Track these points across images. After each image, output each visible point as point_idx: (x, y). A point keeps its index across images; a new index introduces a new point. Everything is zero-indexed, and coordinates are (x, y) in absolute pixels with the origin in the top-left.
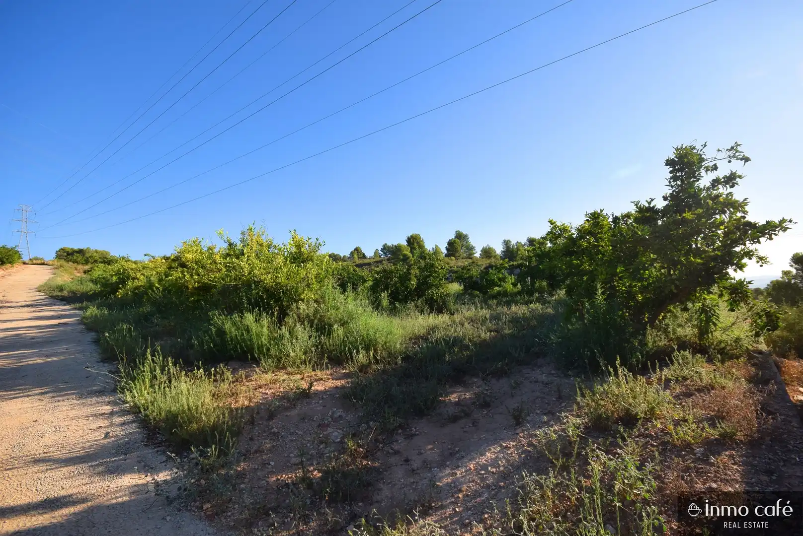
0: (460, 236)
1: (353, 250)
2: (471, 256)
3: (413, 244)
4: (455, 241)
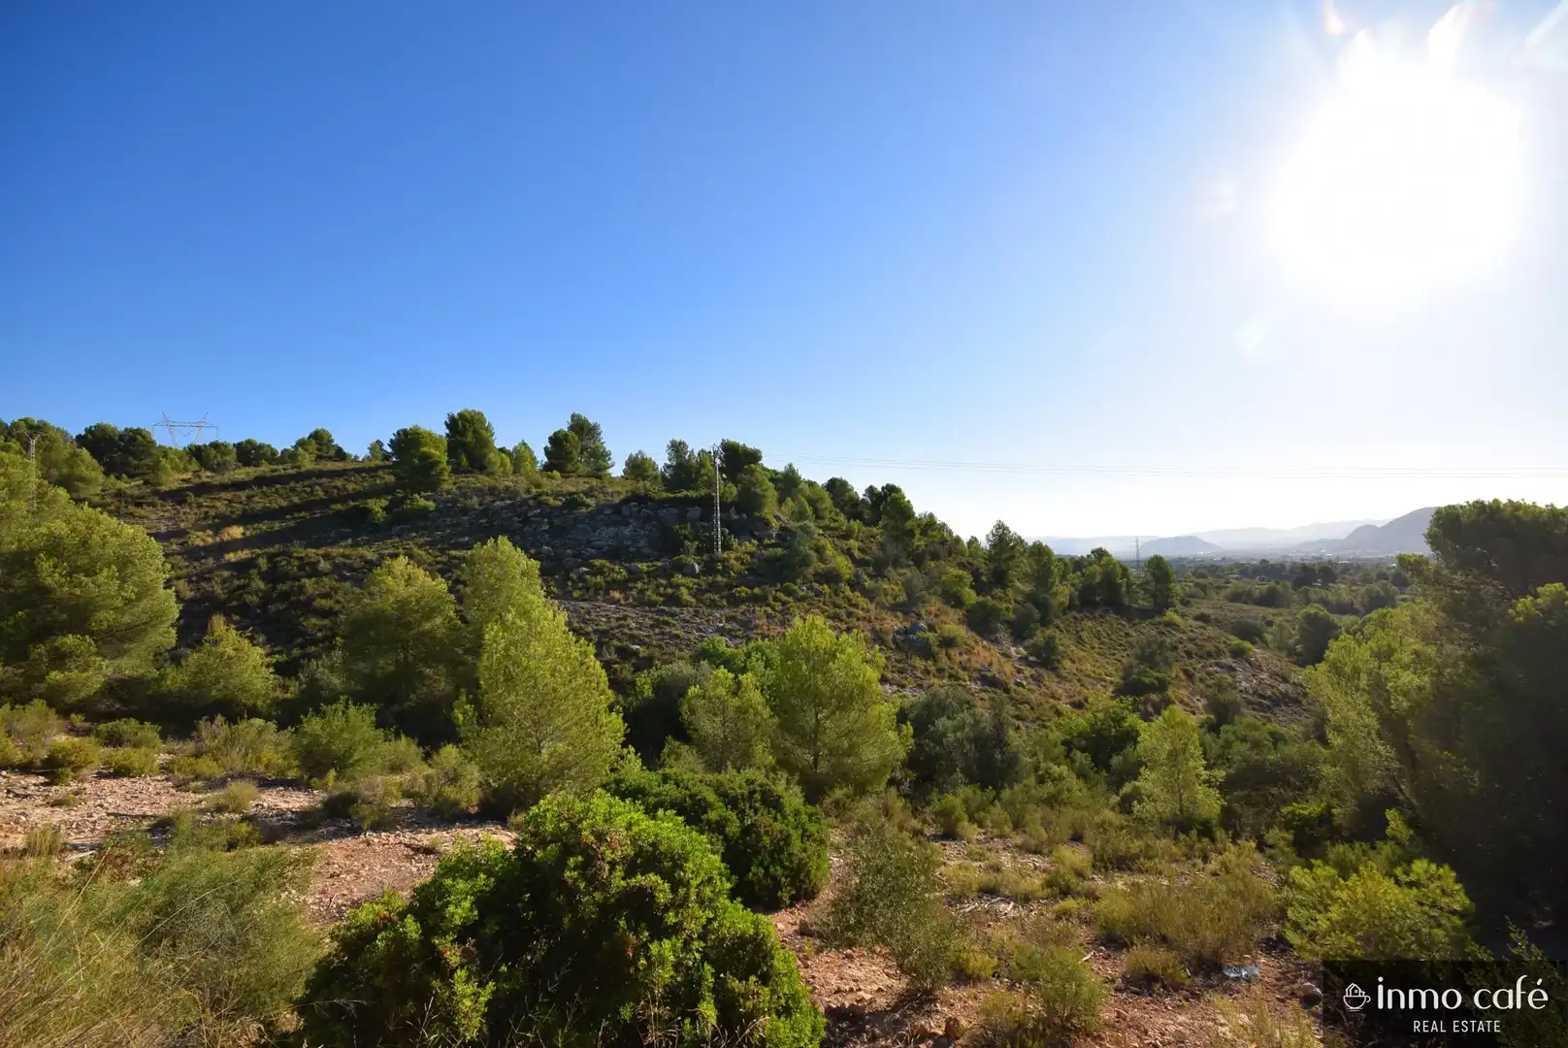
0: (582, 428)
1: (306, 436)
2: (600, 473)
3: (463, 434)
4: (566, 435)
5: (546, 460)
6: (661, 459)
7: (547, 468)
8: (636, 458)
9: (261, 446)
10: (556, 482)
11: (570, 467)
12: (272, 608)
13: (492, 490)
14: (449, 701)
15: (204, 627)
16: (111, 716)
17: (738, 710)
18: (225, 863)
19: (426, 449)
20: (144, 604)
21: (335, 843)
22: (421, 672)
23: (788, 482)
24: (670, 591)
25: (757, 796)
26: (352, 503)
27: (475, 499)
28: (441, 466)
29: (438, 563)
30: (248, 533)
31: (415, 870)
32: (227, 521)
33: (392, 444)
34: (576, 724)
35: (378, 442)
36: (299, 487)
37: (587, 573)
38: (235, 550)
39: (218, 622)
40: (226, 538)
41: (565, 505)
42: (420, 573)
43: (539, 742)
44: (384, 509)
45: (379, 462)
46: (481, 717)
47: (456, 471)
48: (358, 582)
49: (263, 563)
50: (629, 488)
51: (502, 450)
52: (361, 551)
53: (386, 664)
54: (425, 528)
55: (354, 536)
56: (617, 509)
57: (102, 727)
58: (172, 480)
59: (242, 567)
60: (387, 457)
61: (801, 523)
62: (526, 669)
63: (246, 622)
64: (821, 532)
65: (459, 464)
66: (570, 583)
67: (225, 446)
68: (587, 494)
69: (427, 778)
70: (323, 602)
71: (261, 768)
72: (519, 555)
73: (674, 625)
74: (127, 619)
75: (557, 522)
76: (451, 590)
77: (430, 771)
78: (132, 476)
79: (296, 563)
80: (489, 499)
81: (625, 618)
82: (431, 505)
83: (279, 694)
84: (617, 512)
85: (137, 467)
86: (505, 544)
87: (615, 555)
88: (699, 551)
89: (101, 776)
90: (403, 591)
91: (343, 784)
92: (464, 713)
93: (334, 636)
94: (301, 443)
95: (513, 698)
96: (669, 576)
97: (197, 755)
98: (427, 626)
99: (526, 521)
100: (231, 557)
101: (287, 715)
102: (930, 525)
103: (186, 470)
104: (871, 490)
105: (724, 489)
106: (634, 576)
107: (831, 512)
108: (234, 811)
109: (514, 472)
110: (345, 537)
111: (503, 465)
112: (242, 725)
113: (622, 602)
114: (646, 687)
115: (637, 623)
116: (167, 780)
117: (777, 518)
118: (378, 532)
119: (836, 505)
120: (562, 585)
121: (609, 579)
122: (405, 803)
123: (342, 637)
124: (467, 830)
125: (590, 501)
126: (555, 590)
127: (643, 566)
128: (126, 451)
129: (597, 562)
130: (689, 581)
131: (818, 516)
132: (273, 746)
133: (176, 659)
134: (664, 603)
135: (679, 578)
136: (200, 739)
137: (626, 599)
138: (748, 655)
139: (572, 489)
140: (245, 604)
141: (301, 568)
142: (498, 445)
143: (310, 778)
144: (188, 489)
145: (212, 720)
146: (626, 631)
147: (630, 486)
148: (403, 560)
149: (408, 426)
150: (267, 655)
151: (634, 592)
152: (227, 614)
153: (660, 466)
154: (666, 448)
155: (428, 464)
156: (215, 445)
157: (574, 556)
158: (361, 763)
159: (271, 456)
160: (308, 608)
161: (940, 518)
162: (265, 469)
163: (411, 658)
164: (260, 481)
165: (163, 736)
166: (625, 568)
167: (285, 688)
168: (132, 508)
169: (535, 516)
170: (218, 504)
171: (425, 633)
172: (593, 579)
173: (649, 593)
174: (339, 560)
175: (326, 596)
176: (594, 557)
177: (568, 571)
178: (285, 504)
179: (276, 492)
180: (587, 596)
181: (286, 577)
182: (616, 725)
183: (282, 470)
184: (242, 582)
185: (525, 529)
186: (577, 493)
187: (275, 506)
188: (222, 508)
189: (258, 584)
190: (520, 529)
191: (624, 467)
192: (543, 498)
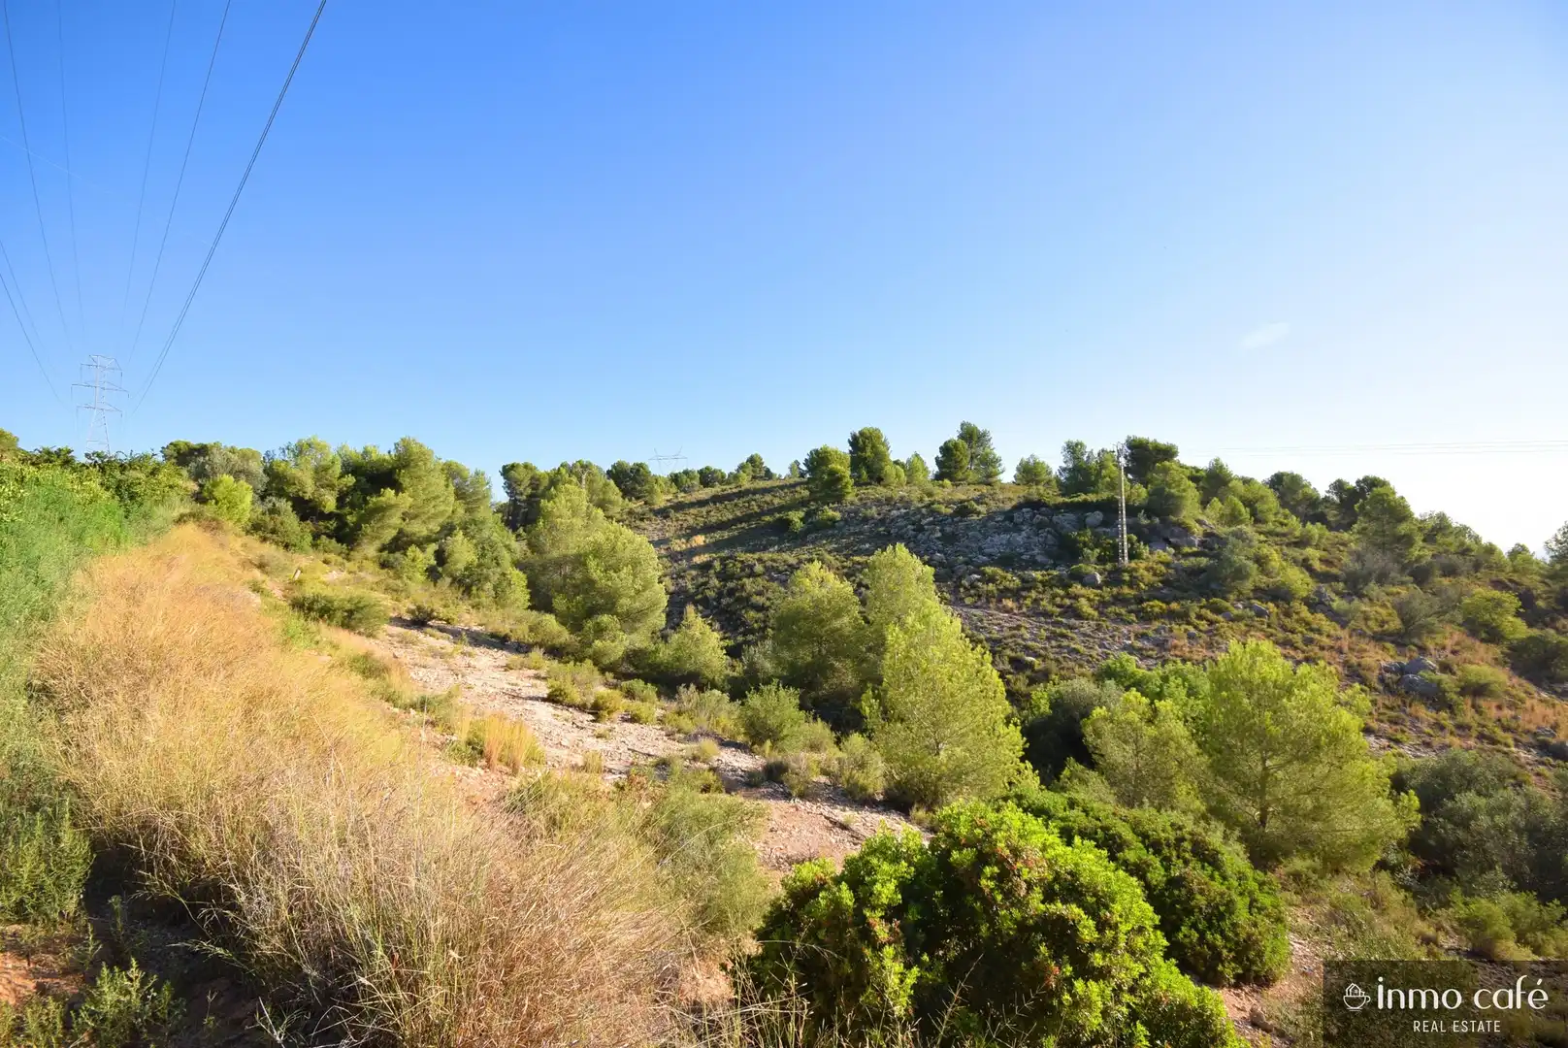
0: (971, 436)
1: (745, 460)
2: (990, 480)
3: (863, 450)
4: (956, 445)
5: (937, 469)
6: (1055, 462)
7: (939, 477)
8: (1028, 463)
9: (715, 471)
10: (947, 492)
11: (960, 475)
12: (724, 601)
13: (889, 500)
14: (858, 695)
15: (681, 614)
16: (628, 676)
17: (1155, 741)
18: (701, 803)
19: (833, 466)
20: (647, 593)
21: (772, 802)
22: (832, 665)
23: (1213, 482)
24: (1068, 602)
25: (1186, 845)
26: (778, 516)
27: (874, 509)
28: (846, 480)
29: (844, 567)
30: (707, 541)
31: (834, 841)
32: (694, 531)
33: (807, 463)
34: (973, 731)
35: (797, 462)
36: (740, 502)
37: (979, 580)
38: (699, 554)
39: (690, 609)
40: (694, 545)
41: (958, 513)
42: (831, 576)
43: (938, 744)
44: (801, 520)
45: (798, 480)
46: (885, 712)
47: (857, 484)
48: (783, 583)
49: (717, 564)
50: (1021, 494)
51: (896, 463)
52: (785, 556)
53: (805, 655)
54: (833, 536)
55: (779, 543)
56: (1009, 515)
57: (624, 684)
58: (661, 501)
59: (705, 567)
60: (802, 475)
61: (1234, 528)
62: (925, 671)
63: (708, 612)
64: (1262, 538)
65: (860, 477)
66: (962, 590)
67: (693, 472)
68: (978, 501)
69: (840, 760)
70: (758, 598)
71: (719, 731)
72: (916, 561)
73: (1072, 639)
74: (637, 605)
75: (948, 529)
76: (855, 591)
77: (840, 754)
78: (638, 498)
79: (739, 565)
80: (887, 508)
81: (1018, 627)
82: (838, 515)
83: (728, 672)
84: (1009, 519)
85: (640, 492)
86: (902, 550)
87: (1007, 562)
88: (1101, 560)
89: (625, 720)
90: (818, 592)
91: (775, 753)
92: (871, 706)
93: (766, 627)
94: (742, 467)
95: (912, 697)
96: (1066, 586)
97: (679, 713)
98: (837, 624)
99: (920, 529)
100: (697, 560)
101: (737, 690)
102: (1438, 529)
103: (669, 492)
104: (1339, 486)
105: (1130, 491)
106: (1028, 585)
107: (1276, 514)
108: (704, 762)
109: (908, 483)
110: (772, 545)
111: (898, 476)
112: (708, 693)
113: (1016, 611)
114: (1043, 701)
115: (1032, 633)
116: (662, 729)
117: (1200, 522)
118: (799, 539)
119: (1284, 505)
120: (955, 591)
121: (1001, 587)
122: (823, 779)
123: (773, 629)
124: (874, 815)
125: (982, 508)
126: (947, 596)
127: (1037, 575)
128: (634, 479)
129: (989, 570)
130: (1090, 592)
131: (1257, 519)
132: (726, 714)
133: (665, 638)
134: (1061, 615)
135: (1077, 588)
136: (680, 701)
137: (1020, 608)
138: (1165, 679)
139: (964, 497)
140: (706, 597)
141: (742, 570)
142: (893, 458)
143: (753, 744)
144: (672, 507)
145: (688, 687)
146: (1020, 641)
147: (1023, 492)
148: (817, 564)
149: (818, 447)
150: (721, 639)
151: (1028, 602)
152: (696, 603)
153: (1055, 471)
154: (1060, 449)
155: (835, 479)
156: (686, 472)
157: (966, 563)
158: (789, 738)
159: (723, 480)
160: (746, 602)
161: (1456, 519)
162: (717, 489)
163: (824, 652)
164: (716, 499)
165: (659, 695)
166: (1019, 576)
167: (733, 667)
168: (638, 523)
169: (929, 524)
170: (689, 518)
171: (834, 631)
172: (985, 586)
173: (1044, 603)
174: (769, 563)
175: (760, 593)
176: (985, 564)
177: (960, 578)
178: (731, 517)
179: (726, 507)
180: (979, 603)
181: (732, 577)
182: (1014, 738)
183: (731, 489)
184: (705, 579)
185: (920, 536)
186: (968, 501)
187: (725, 519)
188: (691, 521)
189: (715, 582)
190: (915, 537)
191: (1015, 472)
192: (935, 506)
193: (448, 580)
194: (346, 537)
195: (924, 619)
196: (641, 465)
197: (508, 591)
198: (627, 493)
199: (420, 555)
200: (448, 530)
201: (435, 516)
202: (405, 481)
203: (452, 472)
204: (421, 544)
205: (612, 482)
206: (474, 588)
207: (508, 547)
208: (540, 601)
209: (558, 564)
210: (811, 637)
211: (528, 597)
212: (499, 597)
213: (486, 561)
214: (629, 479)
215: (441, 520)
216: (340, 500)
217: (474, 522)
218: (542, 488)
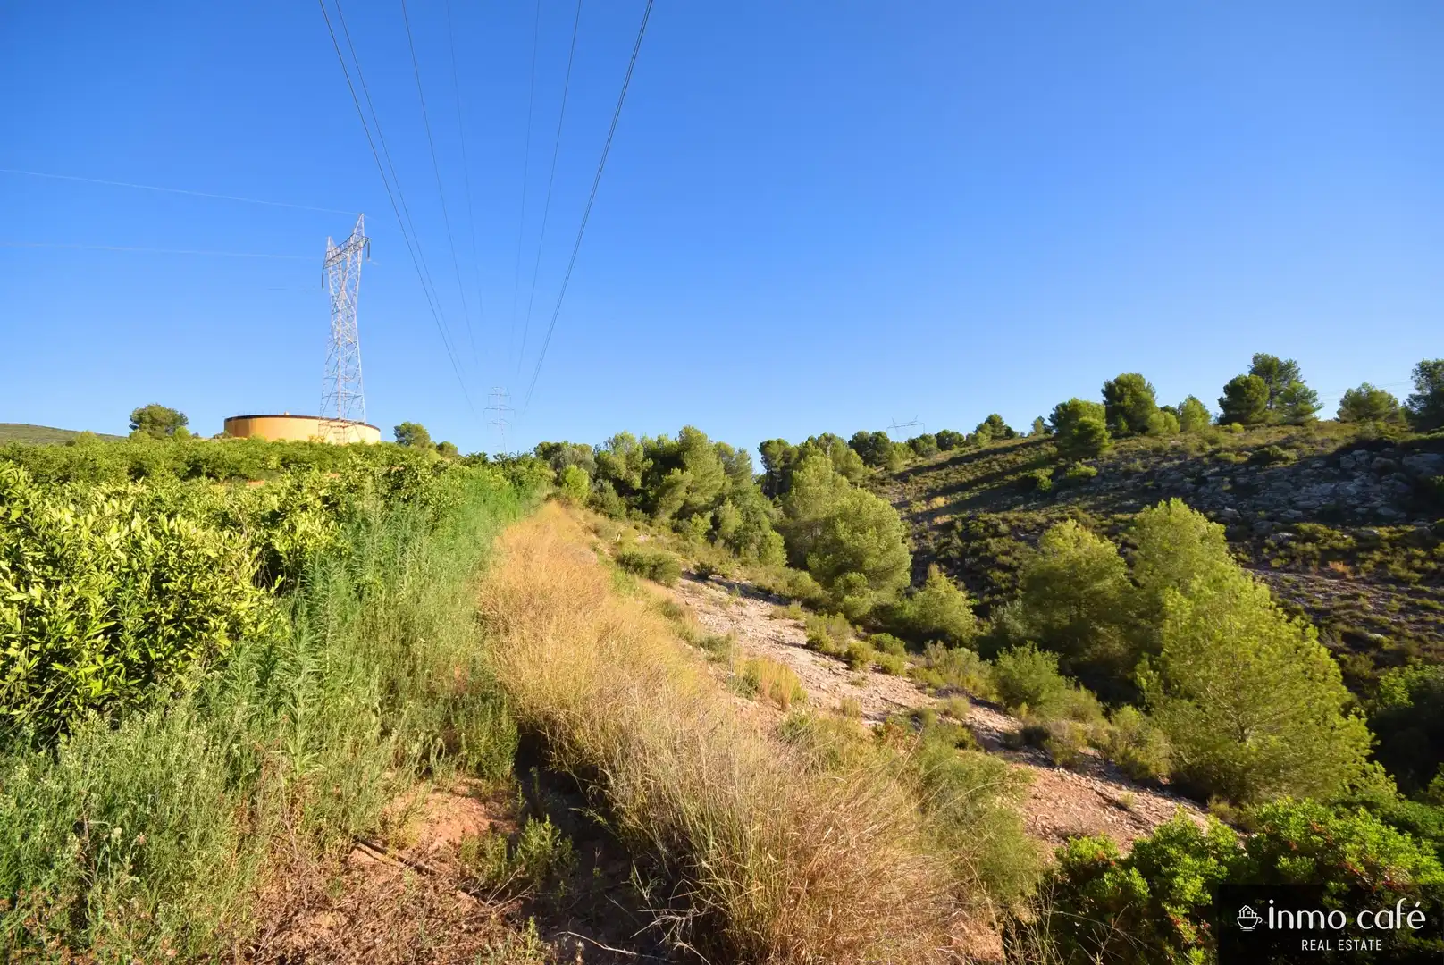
0: (1269, 369)
1: (983, 421)
2: (1301, 419)
3: (1121, 398)
4: (1247, 383)
5: (1221, 412)
7: (1223, 421)
9: (952, 435)
10: (1238, 434)
11: (1256, 416)
12: (968, 561)
13: (1157, 451)
14: (1131, 666)
15: (925, 573)
16: (876, 630)
18: (957, 758)
19: (1085, 418)
20: (892, 554)
21: (1032, 768)
22: (1095, 630)
24: (1432, 565)
26: (1022, 474)
27: (1138, 462)
28: (1100, 433)
29: (1103, 526)
30: (948, 502)
31: (1110, 820)
32: (933, 493)
33: (1052, 418)
34: (1294, 719)
35: (1040, 418)
36: (980, 463)
37: (1291, 539)
38: (940, 515)
39: (934, 569)
40: (934, 506)
41: (1252, 461)
42: (1088, 535)
43: (1242, 729)
44: (1049, 477)
45: (1042, 436)
46: (1167, 685)
47: (1116, 436)
48: (1033, 543)
49: (959, 525)
50: (1350, 433)
51: (1165, 409)
52: (1033, 515)
53: (1062, 618)
54: (1088, 493)
55: (1026, 501)
56: (1333, 460)
57: (875, 637)
58: (900, 466)
59: (949, 527)
60: (1048, 431)
62: (1220, 643)
63: (951, 571)
65: (1117, 428)
66: (1266, 550)
67: (930, 437)
68: (1284, 445)
69: (1111, 734)
70: (1004, 558)
71: (969, 688)
72: (1199, 519)
74: (882, 564)
75: (1241, 480)
76: (1120, 552)
77: (1111, 728)
78: (878, 465)
79: (983, 525)
80: (1153, 460)
81: (1355, 597)
82: (1093, 471)
83: (976, 630)
84: (1335, 464)
85: (880, 458)
86: (1178, 506)
87: (1333, 516)
89: (875, 670)
90: (1072, 551)
91: (1033, 717)
92: (1148, 678)
93: (1015, 587)
94: (980, 428)
95: (1203, 672)
96: (1428, 546)
97: (929, 668)
98: (1098, 586)
99: (1202, 481)
100: (939, 521)
101: (988, 649)
103: (907, 457)
106: (1368, 544)
108: (956, 718)
109: (1182, 431)
110: (1017, 504)
111: (1168, 423)
112: (956, 651)
113: (1350, 576)
115: (1378, 605)
116: (912, 682)
118: (1049, 498)
120: (1255, 551)
121: (1326, 547)
122: (1091, 751)
123: (1023, 590)
124: (1160, 800)
125: (1291, 454)
126: (1245, 557)
128: (875, 448)
129: (1306, 527)
132: (979, 674)
133: (910, 595)
134: (1422, 581)
136: (928, 657)
137: (1356, 572)
139: (1261, 442)
140: (949, 556)
141: (986, 530)
142: (1159, 404)
143: (1008, 706)
144: (910, 471)
145: (935, 643)
146: (1359, 613)
147: (1351, 431)
148: (1071, 523)
149: (1066, 400)
150: (967, 598)
151: (1369, 565)
152: (939, 562)
155: (1088, 432)
156: (923, 437)
157: (1271, 519)
158: (1048, 704)
159: (960, 442)
160: (992, 562)
162: (956, 451)
163: (1084, 615)
164: (955, 461)
165: (907, 649)
166: (1354, 535)
167: (981, 627)
168: (879, 487)
169: (1213, 475)
170: (928, 481)
171: (1099, 593)
172: (1301, 547)
173: (1394, 567)
174: (1015, 523)
175: (1006, 553)
176: (1298, 519)
177: (1262, 537)
178: (971, 478)
179: (965, 469)
180: (1293, 567)
181: (976, 537)
182: (1356, 733)
183: (968, 451)
184: (946, 540)
185: (1201, 489)
186: (1269, 446)
187: (965, 480)
188: (930, 483)
189: (957, 542)
190: (1195, 490)
191: (1339, 407)
192: (1222, 454)
193: (722, 541)
194: (649, 508)
195: (1217, 583)
196: (879, 434)
197: (769, 551)
198: (868, 461)
199: (700, 521)
200: (720, 500)
201: (710, 489)
202: (688, 462)
203: (721, 452)
204: (701, 511)
205: (854, 451)
206: (742, 548)
207: (767, 514)
208: (796, 560)
209: (810, 527)
210: (1066, 599)
211: (786, 556)
212: (762, 555)
213: (752, 525)
214: (869, 447)
215: (715, 492)
216: (644, 480)
217: (740, 492)
218: (792, 460)
